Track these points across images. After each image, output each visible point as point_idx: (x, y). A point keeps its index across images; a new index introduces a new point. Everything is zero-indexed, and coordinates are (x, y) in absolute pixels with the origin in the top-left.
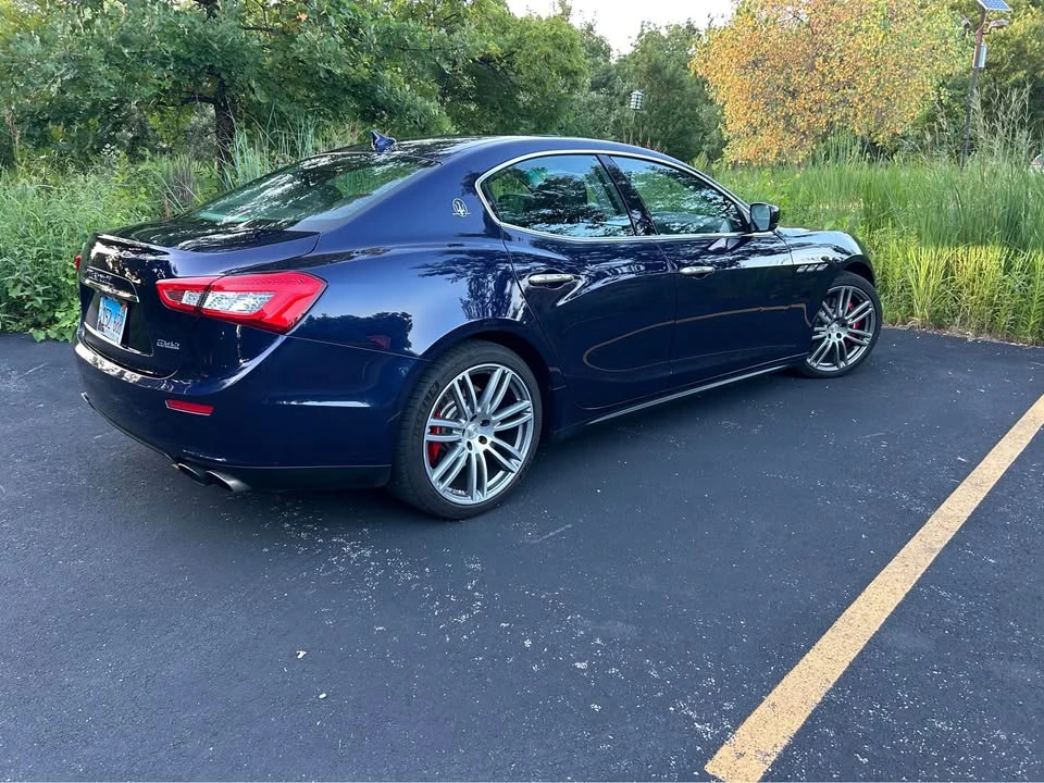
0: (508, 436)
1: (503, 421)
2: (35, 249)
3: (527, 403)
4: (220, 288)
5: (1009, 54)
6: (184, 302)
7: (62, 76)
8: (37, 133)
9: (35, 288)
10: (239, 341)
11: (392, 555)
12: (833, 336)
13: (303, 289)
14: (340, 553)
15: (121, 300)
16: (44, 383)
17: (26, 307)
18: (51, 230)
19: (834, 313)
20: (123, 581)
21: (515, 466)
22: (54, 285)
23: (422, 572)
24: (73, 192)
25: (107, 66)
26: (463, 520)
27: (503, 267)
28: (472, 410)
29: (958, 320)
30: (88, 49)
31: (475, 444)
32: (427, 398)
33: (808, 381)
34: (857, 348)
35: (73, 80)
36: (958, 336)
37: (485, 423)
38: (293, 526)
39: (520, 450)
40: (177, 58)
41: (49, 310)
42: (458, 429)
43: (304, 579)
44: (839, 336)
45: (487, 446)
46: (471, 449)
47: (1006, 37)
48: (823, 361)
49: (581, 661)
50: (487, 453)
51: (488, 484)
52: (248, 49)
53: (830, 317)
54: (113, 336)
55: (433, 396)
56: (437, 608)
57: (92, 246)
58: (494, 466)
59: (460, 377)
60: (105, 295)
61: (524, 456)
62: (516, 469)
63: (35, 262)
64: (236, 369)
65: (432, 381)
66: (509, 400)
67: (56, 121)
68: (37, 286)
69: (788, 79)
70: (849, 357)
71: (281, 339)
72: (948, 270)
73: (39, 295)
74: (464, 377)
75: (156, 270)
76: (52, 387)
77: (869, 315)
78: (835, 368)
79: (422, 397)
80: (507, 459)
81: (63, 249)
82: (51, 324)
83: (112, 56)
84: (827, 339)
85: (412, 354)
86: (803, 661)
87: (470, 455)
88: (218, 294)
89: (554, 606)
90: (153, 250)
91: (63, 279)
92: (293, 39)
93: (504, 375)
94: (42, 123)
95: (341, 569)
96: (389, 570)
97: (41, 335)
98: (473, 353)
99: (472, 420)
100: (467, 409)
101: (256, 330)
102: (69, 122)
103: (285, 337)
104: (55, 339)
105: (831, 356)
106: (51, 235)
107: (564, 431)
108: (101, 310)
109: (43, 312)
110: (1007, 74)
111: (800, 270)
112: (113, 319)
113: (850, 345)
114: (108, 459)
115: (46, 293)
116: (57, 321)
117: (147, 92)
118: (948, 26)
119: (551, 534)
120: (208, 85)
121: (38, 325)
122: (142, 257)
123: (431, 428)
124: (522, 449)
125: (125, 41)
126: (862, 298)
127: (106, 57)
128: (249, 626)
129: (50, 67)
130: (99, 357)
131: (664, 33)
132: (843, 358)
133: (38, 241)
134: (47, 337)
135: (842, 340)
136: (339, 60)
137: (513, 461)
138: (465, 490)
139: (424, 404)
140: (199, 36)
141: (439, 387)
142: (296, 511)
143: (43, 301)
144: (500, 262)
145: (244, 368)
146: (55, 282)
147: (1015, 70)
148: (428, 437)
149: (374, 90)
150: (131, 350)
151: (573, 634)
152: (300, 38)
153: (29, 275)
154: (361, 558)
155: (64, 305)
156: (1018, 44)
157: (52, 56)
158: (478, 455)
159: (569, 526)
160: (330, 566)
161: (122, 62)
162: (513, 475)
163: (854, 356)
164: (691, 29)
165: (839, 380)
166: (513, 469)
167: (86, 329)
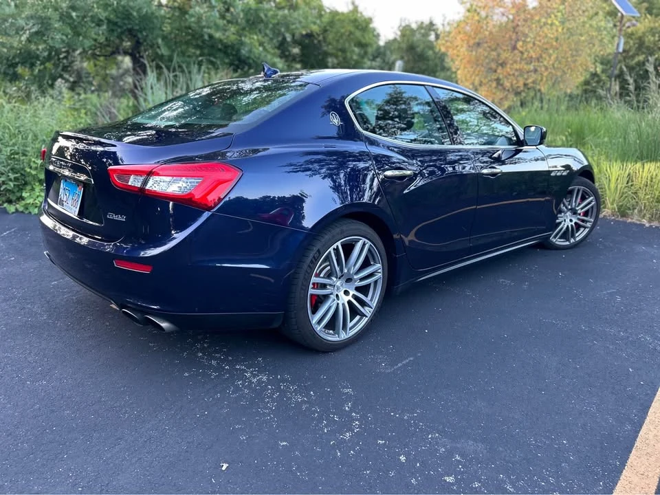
0: (364, 290)
1: (362, 279)
2: (9, 149)
3: (379, 265)
4: (158, 174)
5: (634, 44)
6: (130, 184)
7: (29, 29)
8: (11, 71)
9: (8, 176)
10: (171, 216)
11: (283, 380)
12: (567, 220)
13: (224, 175)
14: (244, 379)
15: (78, 182)
16: (14, 242)
17: (2, 189)
18: (20, 137)
19: (569, 205)
20: (78, 399)
21: (368, 312)
22: (22, 174)
23: (308, 395)
24: (36, 110)
25: (61, 23)
26: (331, 352)
27: (351, 164)
28: (342, 270)
29: (636, 211)
30: (48, 11)
31: (341, 296)
32: (312, 262)
33: (549, 251)
34: (582, 229)
35: (37, 33)
36: (638, 222)
37: (349, 280)
38: (205, 355)
39: (371, 300)
40: (109, 21)
41: (18, 191)
42: (330, 285)
43: (218, 399)
44: (571, 221)
45: (350, 298)
46: (338, 299)
47: (632, 34)
48: (560, 238)
49: (449, 476)
50: (350, 302)
51: (350, 325)
52: (156, 17)
53: (566, 208)
54: (71, 209)
55: (316, 260)
56: (326, 426)
57: (55, 140)
58: (354, 312)
59: (335, 246)
60: (65, 177)
61: (375, 305)
62: (369, 315)
63: (9, 158)
64: (169, 238)
65: (315, 249)
66: (366, 264)
67: (23, 63)
68: (10, 174)
69: (499, 55)
70: (577, 235)
71: (206, 215)
72: (630, 178)
73: (11, 180)
74: (337, 246)
75: (105, 160)
76: (20, 245)
77: (592, 207)
78: (567, 243)
79: (308, 260)
80: (363, 307)
81: (28, 149)
82: (19, 201)
83: (64, 17)
84: (563, 223)
85: (303, 228)
86: (622, 477)
87: (338, 304)
88: (157, 178)
89: (416, 426)
90: (104, 143)
91: (28, 170)
92: (186, 13)
93: (364, 245)
94: (14, 65)
95: (246, 391)
96: (283, 393)
97: (11, 209)
98: (344, 228)
99: (340, 278)
100: (338, 269)
101: (186, 207)
102: (32, 65)
103: (210, 213)
104: (22, 212)
105: (566, 235)
106: (20, 139)
107: (401, 286)
108: (61, 190)
109: (13, 192)
110: (633, 57)
111: (553, 174)
112: (71, 197)
113: (578, 226)
114: (62, 300)
115: (16, 179)
116: (22, 198)
117: (88, 43)
118: (603, 24)
119: (399, 365)
120: (127, 44)
121: (10, 202)
122: (93, 148)
123: (314, 284)
124: (374, 299)
125: (73, 8)
126: (588, 195)
127: (61, 18)
128: (180, 441)
129: (21, 22)
130: (57, 224)
131: (414, 26)
132: (573, 236)
133: (11, 143)
134: (17, 210)
135: (573, 223)
136: (217, 27)
137: (367, 308)
138: (334, 330)
139: (309, 266)
140: (124, 7)
141: (320, 253)
142: (205, 342)
143: (14, 185)
144: (350, 161)
145: (174, 238)
146: (23, 172)
147: (638, 55)
148: (311, 291)
149: (239, 50)
150: (85, 220)
151: (437, 450)
152: (191, 11)
153: (4, 166)
154: (260, 382)
155: (29, 187)
156: (640, 38)
157: (23, 16)
158: (343, 304)
159: (411, 359)
160: (237, 389)
161: (71, 21)
162: (367, 319)
163: (580, 235)
164: (431, 24)
165: (570, 252)
166: (367, 315)
167: (49, 203)
